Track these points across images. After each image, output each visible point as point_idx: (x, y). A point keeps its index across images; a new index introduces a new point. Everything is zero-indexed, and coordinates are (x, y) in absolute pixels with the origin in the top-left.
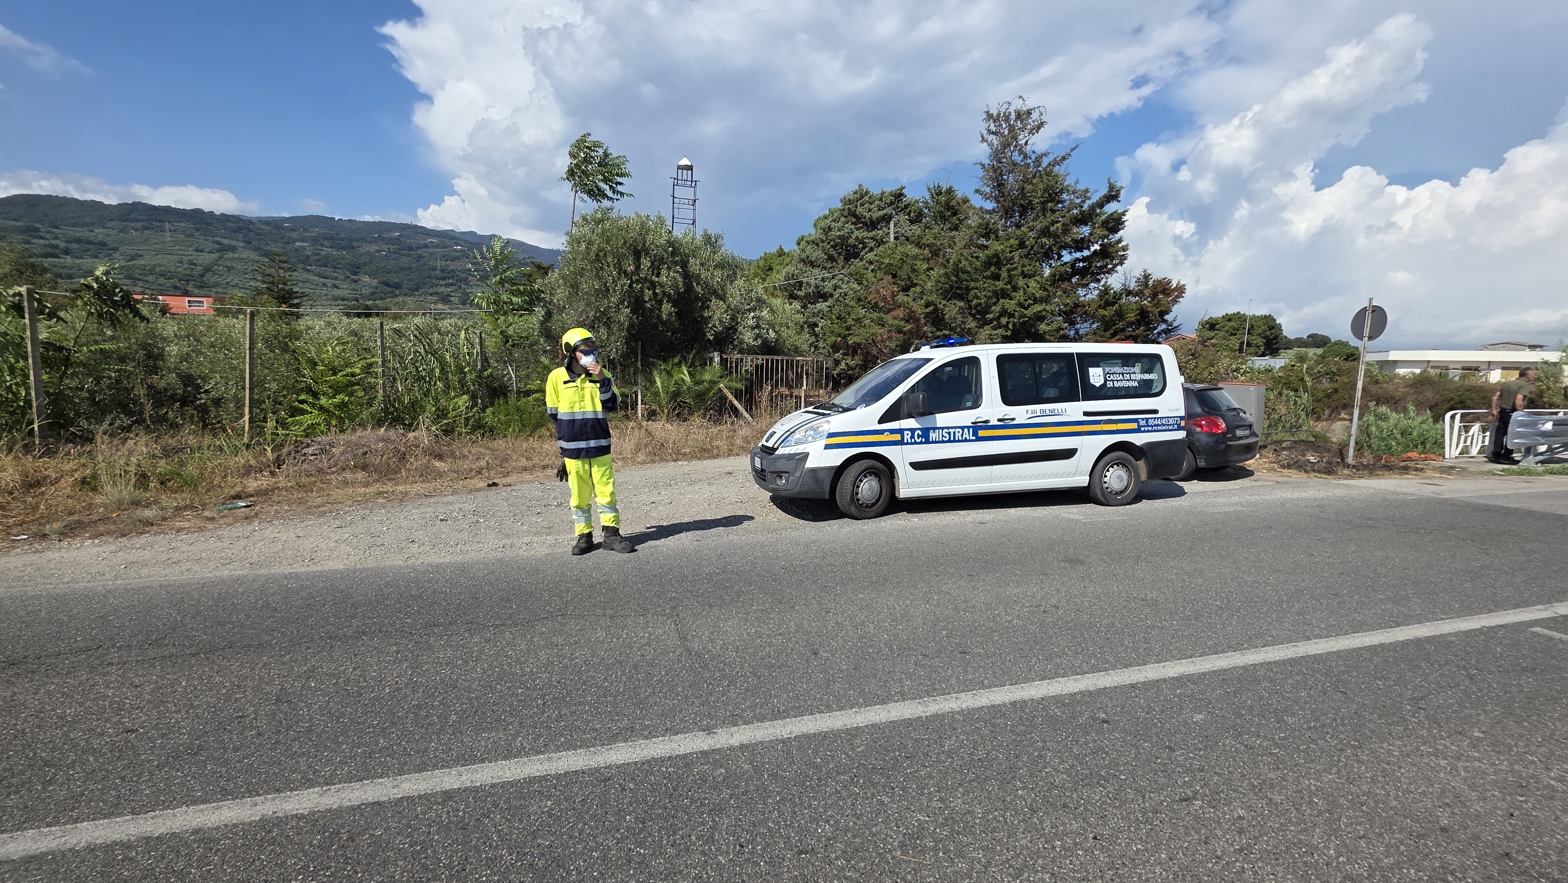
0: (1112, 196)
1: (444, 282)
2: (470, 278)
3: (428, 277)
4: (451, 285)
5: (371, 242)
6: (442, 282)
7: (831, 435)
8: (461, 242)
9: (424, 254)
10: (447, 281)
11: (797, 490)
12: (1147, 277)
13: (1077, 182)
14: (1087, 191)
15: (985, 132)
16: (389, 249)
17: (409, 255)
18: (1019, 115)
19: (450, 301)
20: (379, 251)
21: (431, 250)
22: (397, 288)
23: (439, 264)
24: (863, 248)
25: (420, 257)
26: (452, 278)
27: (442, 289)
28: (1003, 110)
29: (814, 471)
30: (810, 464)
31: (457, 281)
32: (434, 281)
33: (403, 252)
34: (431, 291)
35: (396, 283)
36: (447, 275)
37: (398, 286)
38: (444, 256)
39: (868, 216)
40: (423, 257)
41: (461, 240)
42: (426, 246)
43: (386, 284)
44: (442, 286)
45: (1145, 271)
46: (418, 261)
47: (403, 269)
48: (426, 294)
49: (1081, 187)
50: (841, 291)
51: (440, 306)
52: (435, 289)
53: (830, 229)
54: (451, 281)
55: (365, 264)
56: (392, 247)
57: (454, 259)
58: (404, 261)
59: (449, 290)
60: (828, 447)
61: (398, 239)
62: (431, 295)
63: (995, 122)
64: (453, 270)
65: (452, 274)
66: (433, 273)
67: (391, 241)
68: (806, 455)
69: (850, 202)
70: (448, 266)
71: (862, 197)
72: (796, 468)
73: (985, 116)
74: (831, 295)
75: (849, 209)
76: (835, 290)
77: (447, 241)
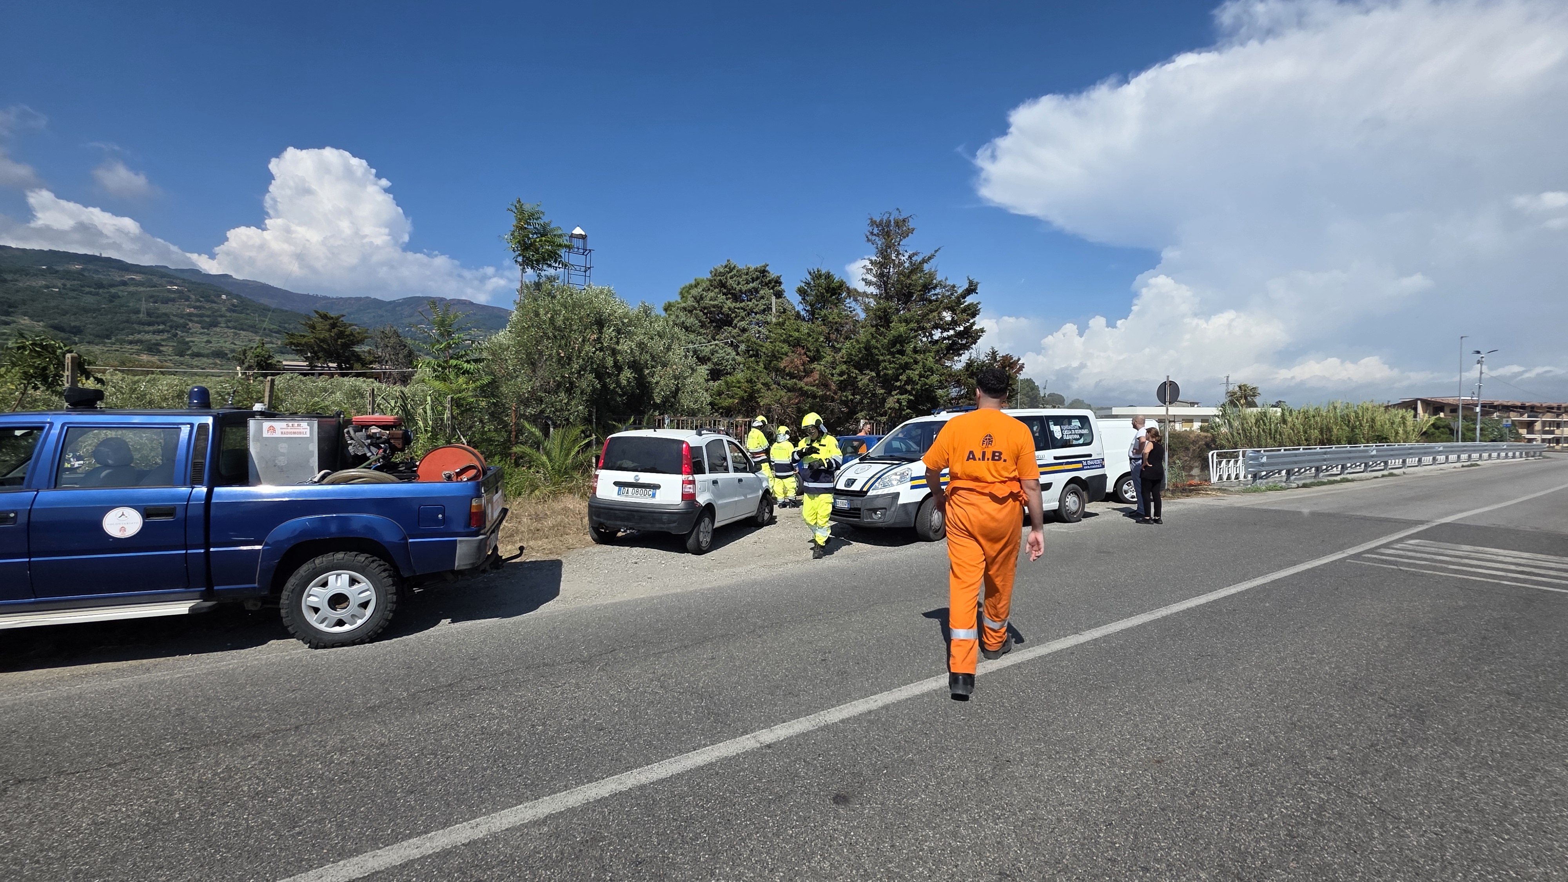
0: (972, 289)
1: (151, 328)
2: (191, 324)
3: (127, 321)
4: (162, 331)
5: (36, 275)
6: (147, 328)
7: (913, 479)
8: (178, 281)
9: (120, 294)
10: (156, 327)
11: (892, 521)
12: (994, 353)
13: (946, 279)
14: (954, 286)
15: (868, 234)
16: (64, 285)
17: (97, 294)
18: (897, 224)
19: (160, 352)
20: (47, 287)
21: (132, 289)
22: (75, 334)
23: (144, 306)
24: (736, 317)
25: (114, 297)
26: (164, 323)
27: (148, 337)
28: (885, 218)
29: (904, 505)
30: (901, 501)
31: (171, 327)
32: (136, 326)
33: (87, 289)
34: (131, 338)
35: (75, 327)
36: (154, 319)
37: (77, 331)
38: (151, 297)
39: (738, 288)
40: (119, 297)
41: (177, 278)
42: (124, 283)
43: (56, 328)
44: (147, 332)
45: (993, 348)
46: (111, 301)
47: (86, 310)
48: (122, 342)
49: (950, 282)
50: (718, 355)
51: (145, 357)
52: (138, 336)
53: (702, 298)
54: (161, 327)
55: (24, 302)
56: (69, 284)
57: (166, 301)
58: (89, 300)
59: (159, 338)
60: (913, 487)
61: (80, 273)
62: (131, 343)
63: (877, 227)
64: (166, 314)
65: (164, 318)
66: (134, 317)
67: (68, 275)
68: (898, 494)
69: (722, 274)
70: (158, 309)
71: (731, 271)
72: (892, 504)
73: (869, 221)
74: (709, 359)
75: (720, 280)
76: (713, 355)
77: (155, 279)
